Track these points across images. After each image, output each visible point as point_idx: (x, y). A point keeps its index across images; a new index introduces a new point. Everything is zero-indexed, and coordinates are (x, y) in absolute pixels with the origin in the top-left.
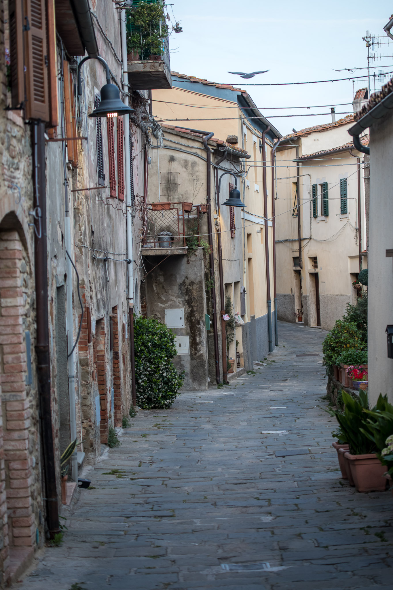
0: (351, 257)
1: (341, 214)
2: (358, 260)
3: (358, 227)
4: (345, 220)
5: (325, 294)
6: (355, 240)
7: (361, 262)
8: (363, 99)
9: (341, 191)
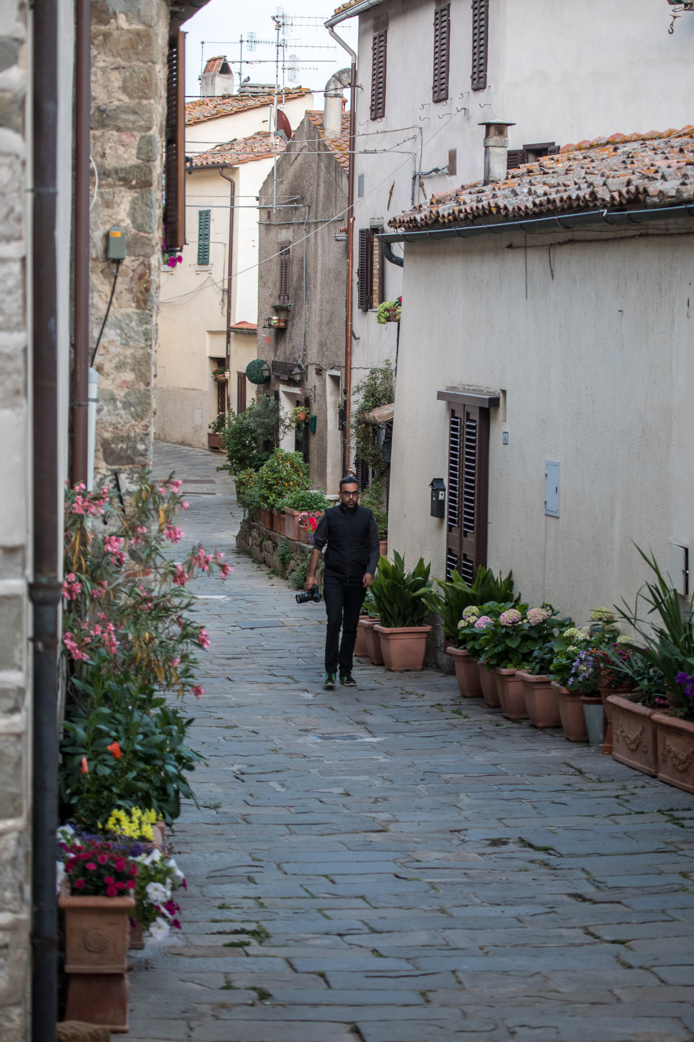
0: (212, 333)
1: (199, 264)
2: (224, 338)
3: (226, 287)
4: (205, 275)
5: (164, 386)
6: (221, 307)
7: (228, 342)
8: (218, 73)
9: (200, 229)
